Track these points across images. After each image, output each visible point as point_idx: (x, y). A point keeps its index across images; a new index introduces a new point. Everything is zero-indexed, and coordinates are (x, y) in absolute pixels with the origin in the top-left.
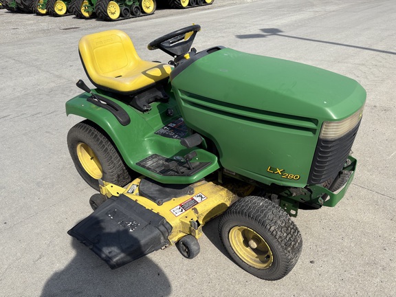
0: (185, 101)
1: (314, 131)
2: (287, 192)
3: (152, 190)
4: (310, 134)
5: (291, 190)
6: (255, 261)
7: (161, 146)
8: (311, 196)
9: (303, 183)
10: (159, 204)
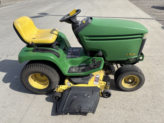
0: (87, 40)
1: (141, 38)
2: (128, 61)
3: (79, 80)
4: (140, 39)
5: (130, 60)
6: (130, 86)
7: (72, 63)
8: (136, 60)
9: (136, 56)
10: (87, 84)
